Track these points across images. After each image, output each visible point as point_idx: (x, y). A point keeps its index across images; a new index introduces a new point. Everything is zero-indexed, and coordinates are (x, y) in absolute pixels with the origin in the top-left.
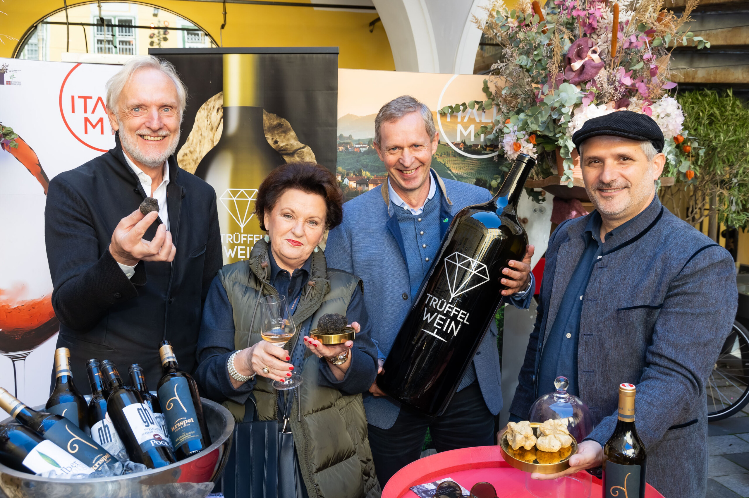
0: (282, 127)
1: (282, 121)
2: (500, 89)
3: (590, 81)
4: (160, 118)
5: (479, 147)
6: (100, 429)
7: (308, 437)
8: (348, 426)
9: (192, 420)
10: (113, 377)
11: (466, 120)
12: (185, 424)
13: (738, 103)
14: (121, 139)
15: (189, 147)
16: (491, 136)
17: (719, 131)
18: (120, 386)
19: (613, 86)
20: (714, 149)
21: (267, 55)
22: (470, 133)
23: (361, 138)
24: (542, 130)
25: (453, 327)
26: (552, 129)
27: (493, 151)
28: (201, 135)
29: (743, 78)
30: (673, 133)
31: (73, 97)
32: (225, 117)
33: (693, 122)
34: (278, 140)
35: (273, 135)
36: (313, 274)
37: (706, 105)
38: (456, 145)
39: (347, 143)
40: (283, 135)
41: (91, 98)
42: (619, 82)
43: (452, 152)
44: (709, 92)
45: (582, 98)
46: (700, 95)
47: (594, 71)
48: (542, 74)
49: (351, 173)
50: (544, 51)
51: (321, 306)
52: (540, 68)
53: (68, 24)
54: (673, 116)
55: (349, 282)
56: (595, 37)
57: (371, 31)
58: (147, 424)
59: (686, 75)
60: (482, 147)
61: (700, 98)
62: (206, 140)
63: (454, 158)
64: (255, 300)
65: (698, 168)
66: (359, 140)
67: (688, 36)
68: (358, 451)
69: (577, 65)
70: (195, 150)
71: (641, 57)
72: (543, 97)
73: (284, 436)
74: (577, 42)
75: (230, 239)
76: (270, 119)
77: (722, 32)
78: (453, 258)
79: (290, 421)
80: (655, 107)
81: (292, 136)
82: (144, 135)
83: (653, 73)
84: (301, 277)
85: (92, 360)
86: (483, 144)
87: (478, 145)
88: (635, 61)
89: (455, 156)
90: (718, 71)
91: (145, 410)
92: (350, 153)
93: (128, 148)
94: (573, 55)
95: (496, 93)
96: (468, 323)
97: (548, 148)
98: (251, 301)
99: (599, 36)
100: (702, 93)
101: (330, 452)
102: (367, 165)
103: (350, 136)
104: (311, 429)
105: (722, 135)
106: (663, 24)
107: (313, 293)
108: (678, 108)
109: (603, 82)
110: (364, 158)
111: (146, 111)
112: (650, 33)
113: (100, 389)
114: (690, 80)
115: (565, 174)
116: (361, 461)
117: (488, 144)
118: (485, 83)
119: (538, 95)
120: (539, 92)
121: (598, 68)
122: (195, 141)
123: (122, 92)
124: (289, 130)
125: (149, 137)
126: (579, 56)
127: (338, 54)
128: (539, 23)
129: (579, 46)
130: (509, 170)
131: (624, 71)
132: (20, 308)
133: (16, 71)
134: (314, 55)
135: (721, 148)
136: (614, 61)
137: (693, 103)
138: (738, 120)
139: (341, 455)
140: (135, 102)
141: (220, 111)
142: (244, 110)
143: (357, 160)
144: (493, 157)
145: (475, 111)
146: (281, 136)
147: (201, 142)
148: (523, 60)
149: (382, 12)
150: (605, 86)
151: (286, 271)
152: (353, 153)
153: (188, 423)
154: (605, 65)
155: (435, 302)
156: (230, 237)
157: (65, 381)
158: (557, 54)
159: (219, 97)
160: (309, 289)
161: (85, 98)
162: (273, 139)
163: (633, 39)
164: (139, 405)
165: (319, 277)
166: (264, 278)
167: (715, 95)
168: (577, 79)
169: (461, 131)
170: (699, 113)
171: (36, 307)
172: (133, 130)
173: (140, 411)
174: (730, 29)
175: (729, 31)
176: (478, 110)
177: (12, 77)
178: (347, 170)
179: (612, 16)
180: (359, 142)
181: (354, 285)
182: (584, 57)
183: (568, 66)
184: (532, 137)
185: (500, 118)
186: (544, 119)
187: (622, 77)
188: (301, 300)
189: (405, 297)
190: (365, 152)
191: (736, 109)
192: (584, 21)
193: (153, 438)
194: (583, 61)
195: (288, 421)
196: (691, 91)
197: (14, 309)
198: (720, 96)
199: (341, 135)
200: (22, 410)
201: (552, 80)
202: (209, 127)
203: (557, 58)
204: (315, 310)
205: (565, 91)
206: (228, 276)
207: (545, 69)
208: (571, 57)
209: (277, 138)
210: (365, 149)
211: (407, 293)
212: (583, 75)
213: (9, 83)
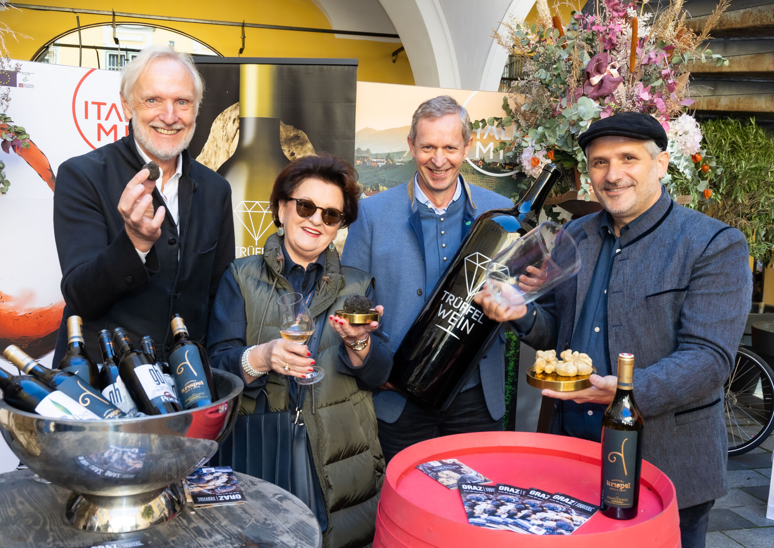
0: (298, 139)
1: (299, 133)
2: (520, 106)
3: (608, 96)
4: (175, 112)
5: (498, 165)
6: (111, 392)
7: (321, 430)
8: (362, 421)
9: (202, 383)
10: (125, 343)
11: (485, 137)
12: (195, 386)
13: (761, 132)
14: (134, 128)
15: (204, 158)
16: (510, 154)
17: (741, 159)
18: (132, 350)
19: (631, 101)
20: (735, 177)
21: (285, 66)
22: (489, 150)
23: (379, 153)
24: (560, 145)
25: (466, 326)
26: (570, 145)
27: (512, 170)
28: (217, 146)
29: (767, 106)
30: (691, 151)
31: (86, 103)
32: (241, 128)
33: (714, 149)
34: (294, 152)
35: (289, 147)
36: (327, 269)
37: (728, 132)
38: (475, 162)
39: (364, 157)
40: (300, 147)
41: (105, 104)
42: (638, 96)
43: (471, 170)
44: (732, 121)
45: (600, 112)
46: (723, 123)
47: (612, 85)
48: (561, 89)
49: (368, 187)
50: (563, 66)
51: (336, 301)
52: (559, 82)
53: (81, 47)
54: (691, 133)
55: (362, 278)
56: (614, 53)
57: (394, 62)
58: (158, 383)
59: (709, 102)
60: (501, 165)
61: (722, 126)
62: (222, 151)
63: (473, 175)
64: (267, 294)
65: (719, 196)
66: (377, 154)
67: (707, 53)
68: (371, 447)
69: (596, 80)
70: (209, 161)
71: (660, 73)
72: (561, 110)
73: (296, 427)
74: (596, 57)
75: (244, 252)
76: (287, 130)
77: (745, 58)
78: (474, 258)
79: (303, 413)
80: (673, 125)
81: (309, 149)
82: (157, 128)
83: (671, 88)
84: (315, 272)
85: (104, 331)
86: (503, 163)
87: (497, 163)
88: (654, 77)
89: (473, 174)
90: (741, 99)
91: (156, 371)
92: (368, 167)
93: (140, 138)
94: (592, 70)
95: (516, 110)
96: (481, 323)
97: (567, 165)
98: (264, 295)
99: (618, 52)
100: (725, 122)
101: (341, 445)
102: (385, 180)
103: (368, 150)
104: (324, 421)
105: (743, 162)
106: (682, 41)
107: (328, 289)
108: (697, 126)
109: (621, 97)
110: (382, 172)
111: (161, 103)
112: (669, 49)
113: (111, 356)
114: (712, 108)
115: (582, 188)
116: (374, 456)
117: (507, 162)
118: (505, 100)
119: (556, 108)
120: (557, 105)
121: (616, 83)
122: (210, 152)
123: (137, 82)
124: (306, 142)
125: (162, 130)
126: (599, 71)
127: (357, 66)
128: (559, 37)
129: (598, 60)
130: (529, 188)
131: (642, 86)
132: (27, 315)
133: (29, 74)
134: (333, 67)
135: (743, 176)
136: (633, 77)
137: (715, 131)
138: (760, 148)
139: (354, 449)
140: (150, 93)
141: (236, 121)
142: (260, 121)
143: (374, 175)
144: (512, 175)
145: (494, 127)
146: (298, 148)
147: (216, 153)
148: (543, 74)
149: (405, 41)
150: (624, 100)
151: (300, 266)
152: (371, 167)
153: (198, 385)
154: (623, 80)
155: (451, 299)
156: (244, 250)
157: (76, 345)
158: (576, 67)
159: (235, 108)
160: (323, 284)
161: (99, 104)
162: (289, 151)
163: (652, 56)
164: (150, 366)
165: (333, 272)
166: (278, 272)
167: (738, 124)
168: (595, 94)
169: (480, 148)
170: (721, 140)
171: (44, 315)
172: (147, 122)
173: (152, 371)
174: (753, 55)
175: (752, 58)
176: (497, 126)
177: (25, 79)
178: (364, 184)
179: (631, 31)
180: (376, 156)
181: (367, 282)
182: (603, 71)
183: (587, 81)
184: (551, 153)
185: (518, 134)
186: (563, 133)
187: (640, 92)
188: (315, 294)
189: (420, 293)
190: (382, 166)
191: (759, 138)
192: (603, 36)
193: (163, 394)
194: (602, 76)
195: (300, 413)
196: (714, 120)
197: (21, 316)
198: (744, 125)
199: (359, 149)
200: (34, 367)
201: (570, 94)
202: (225, 138)
203: (576, 73)
204: (330, 305)
205: (583, 104)
206: (241, 269)
207: (564, 83)
208: (590, 72)
209: (294, 150)
210: (382, 164)
211: (422, 289)
212: (601, 90)
213: (21, 85)
